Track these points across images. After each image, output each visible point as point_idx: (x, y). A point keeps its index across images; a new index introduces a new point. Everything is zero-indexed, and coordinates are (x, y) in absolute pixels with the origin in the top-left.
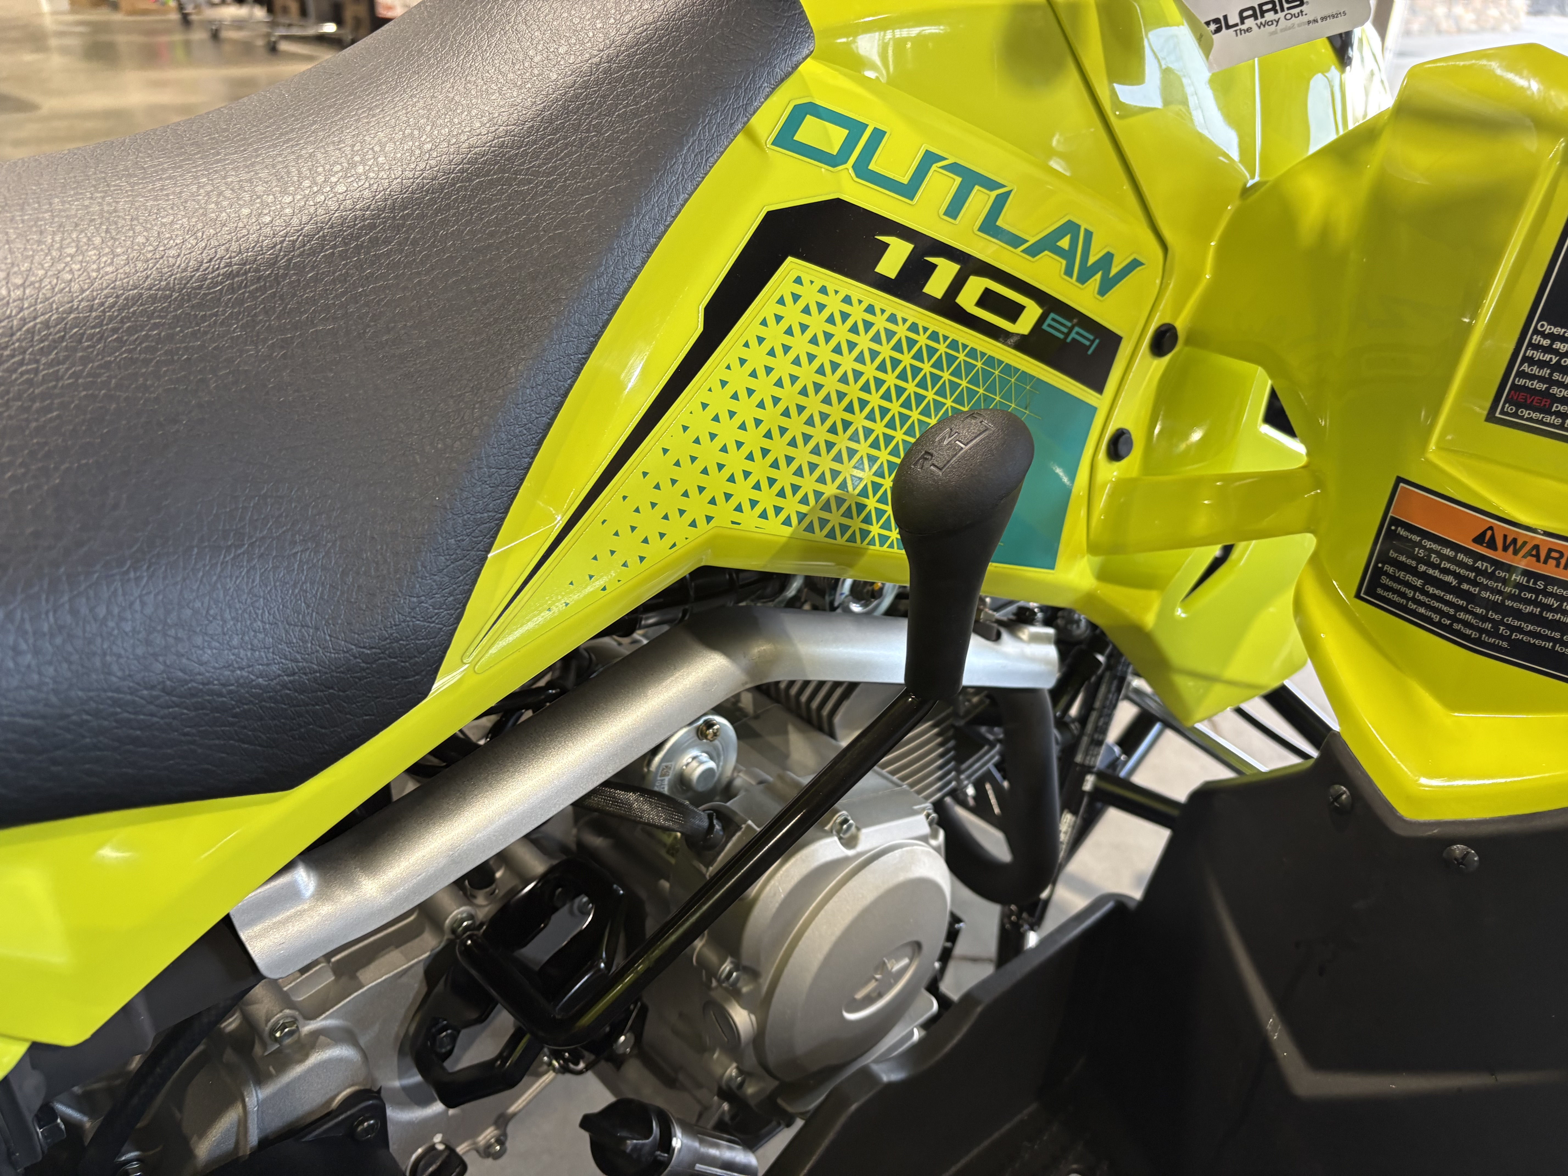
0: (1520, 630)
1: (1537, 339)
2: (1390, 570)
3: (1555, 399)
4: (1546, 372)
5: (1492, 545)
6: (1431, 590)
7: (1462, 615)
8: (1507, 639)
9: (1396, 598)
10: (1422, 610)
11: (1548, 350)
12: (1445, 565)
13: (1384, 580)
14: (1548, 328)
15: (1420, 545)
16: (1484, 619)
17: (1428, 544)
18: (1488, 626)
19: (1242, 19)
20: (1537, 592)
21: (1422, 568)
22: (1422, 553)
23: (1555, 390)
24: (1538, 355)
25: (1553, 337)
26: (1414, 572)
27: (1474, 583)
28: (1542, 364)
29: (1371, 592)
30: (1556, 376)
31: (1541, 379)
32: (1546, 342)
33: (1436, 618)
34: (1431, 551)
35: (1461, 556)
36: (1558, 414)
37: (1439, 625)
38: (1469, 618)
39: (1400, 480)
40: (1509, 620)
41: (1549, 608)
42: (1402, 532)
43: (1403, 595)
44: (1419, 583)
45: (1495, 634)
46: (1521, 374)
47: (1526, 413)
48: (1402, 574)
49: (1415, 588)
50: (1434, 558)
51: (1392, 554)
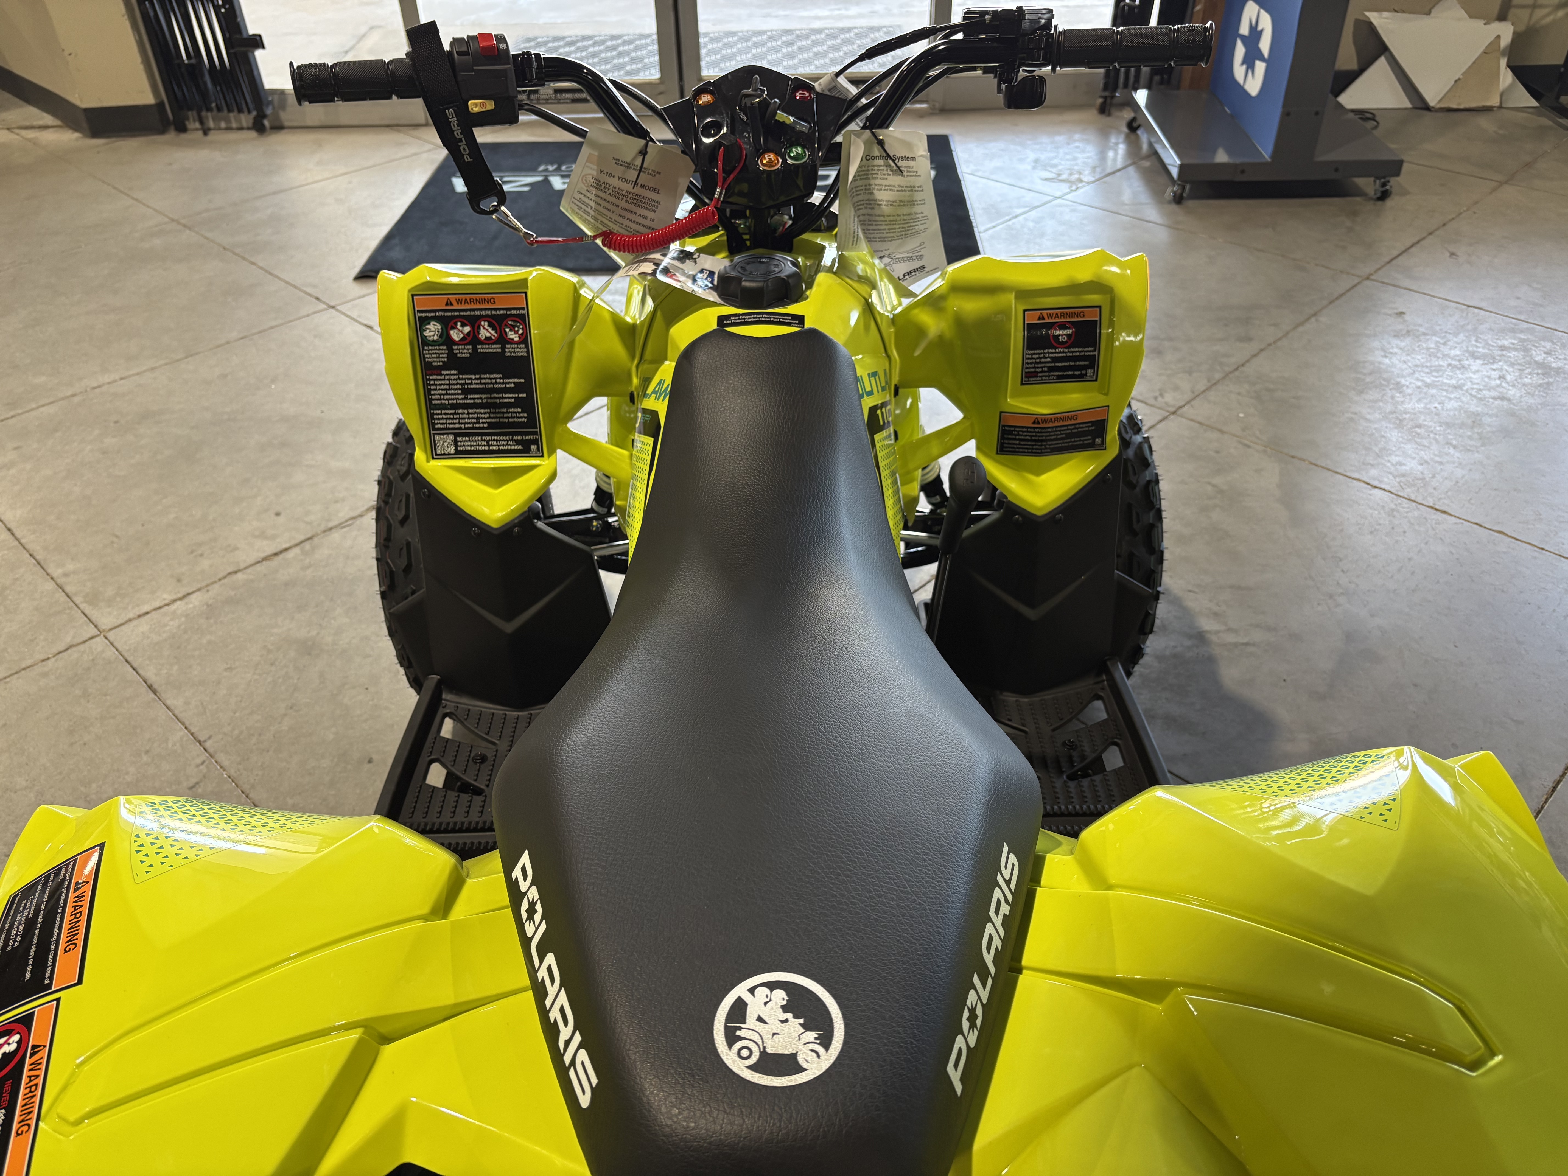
0: (1052, 444)
1: (1028, 356)
2: (1006, 441)
3: (1038, 372)
4: (1033, 365)
5: (1039, 423)
6: (1022, 443)
7: (1034, 447)
8: (1049, 448)
9: (1011, 449)
10: (1021, 450)
11: (1032, 358)
12: (1025, 434)
13: (1005, 445)
14: (1029, 352)
15: (1015, 431)
16: (1042, 445)
17: (1017, 429)
18: (1043, 447)
19: (904, 276)
20: (1054, 432)
21: (1017, 437)
22: (1016, 433)
23: (1037, 370)
24: (1029, 361)
25: (1032, 354)
26: (1015, 439)
27: (1036, 436)
28: (1031, 363)
29: (1000, 451)
30: (1036, 366)
31: (1033, 368)
32: (1030, 356)
33: (1026, 451)
34: (1019, 431)
35: (1029, 430)
36: (1040, 376)
37: (1028, 452)
38: (1037, 447)
39: (1001, 413)
40: (1049, 443)
41: (1058, 435)
42: (1007, 428)
43: (1013, 448)
44: (1017, 442)
45: (1046, 448)
46: (1027, 368)
47: (1031, 379)
48: (1011, 442)
49: (1017, 444)
50: (1020, 433)
51: (1006, 436)
